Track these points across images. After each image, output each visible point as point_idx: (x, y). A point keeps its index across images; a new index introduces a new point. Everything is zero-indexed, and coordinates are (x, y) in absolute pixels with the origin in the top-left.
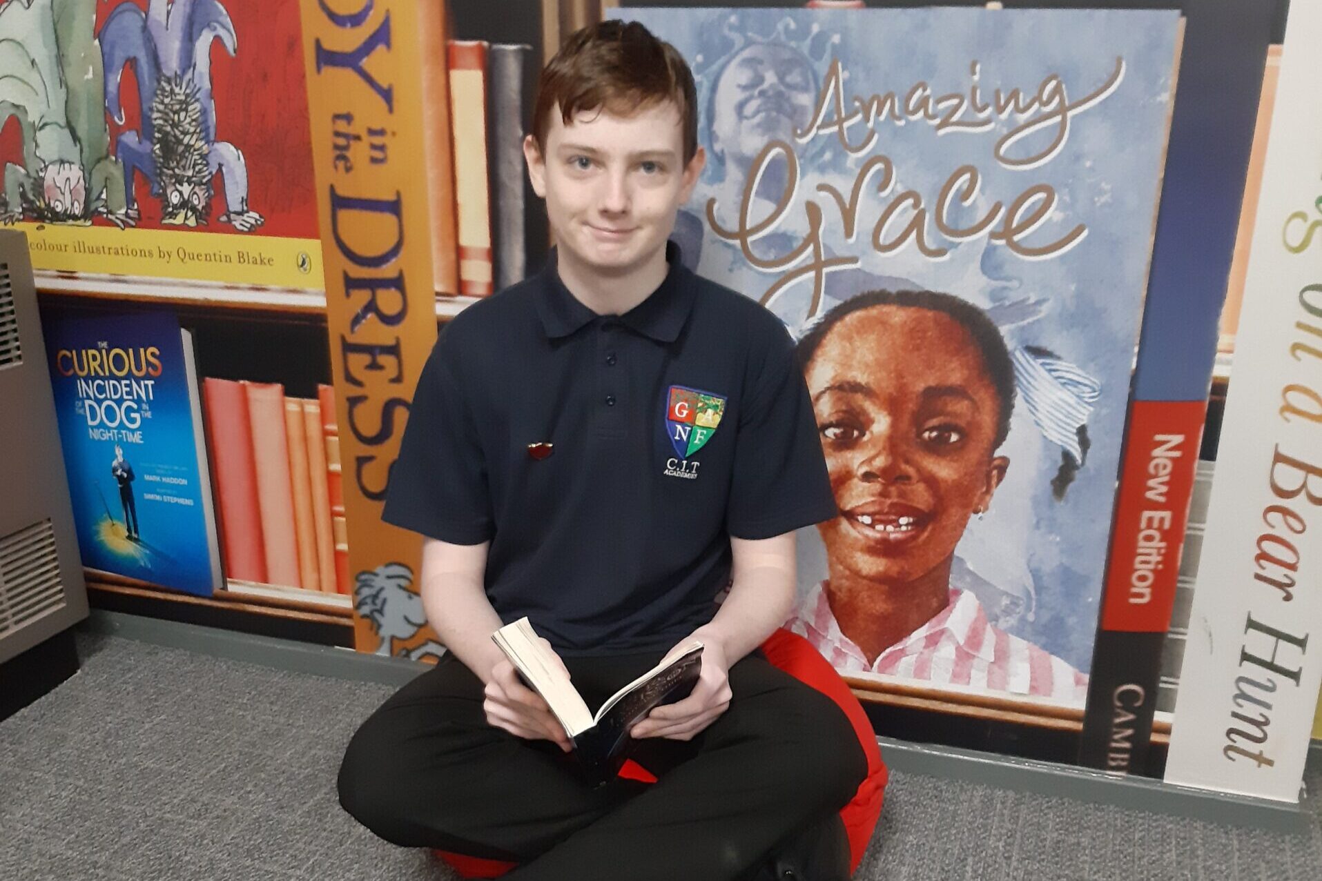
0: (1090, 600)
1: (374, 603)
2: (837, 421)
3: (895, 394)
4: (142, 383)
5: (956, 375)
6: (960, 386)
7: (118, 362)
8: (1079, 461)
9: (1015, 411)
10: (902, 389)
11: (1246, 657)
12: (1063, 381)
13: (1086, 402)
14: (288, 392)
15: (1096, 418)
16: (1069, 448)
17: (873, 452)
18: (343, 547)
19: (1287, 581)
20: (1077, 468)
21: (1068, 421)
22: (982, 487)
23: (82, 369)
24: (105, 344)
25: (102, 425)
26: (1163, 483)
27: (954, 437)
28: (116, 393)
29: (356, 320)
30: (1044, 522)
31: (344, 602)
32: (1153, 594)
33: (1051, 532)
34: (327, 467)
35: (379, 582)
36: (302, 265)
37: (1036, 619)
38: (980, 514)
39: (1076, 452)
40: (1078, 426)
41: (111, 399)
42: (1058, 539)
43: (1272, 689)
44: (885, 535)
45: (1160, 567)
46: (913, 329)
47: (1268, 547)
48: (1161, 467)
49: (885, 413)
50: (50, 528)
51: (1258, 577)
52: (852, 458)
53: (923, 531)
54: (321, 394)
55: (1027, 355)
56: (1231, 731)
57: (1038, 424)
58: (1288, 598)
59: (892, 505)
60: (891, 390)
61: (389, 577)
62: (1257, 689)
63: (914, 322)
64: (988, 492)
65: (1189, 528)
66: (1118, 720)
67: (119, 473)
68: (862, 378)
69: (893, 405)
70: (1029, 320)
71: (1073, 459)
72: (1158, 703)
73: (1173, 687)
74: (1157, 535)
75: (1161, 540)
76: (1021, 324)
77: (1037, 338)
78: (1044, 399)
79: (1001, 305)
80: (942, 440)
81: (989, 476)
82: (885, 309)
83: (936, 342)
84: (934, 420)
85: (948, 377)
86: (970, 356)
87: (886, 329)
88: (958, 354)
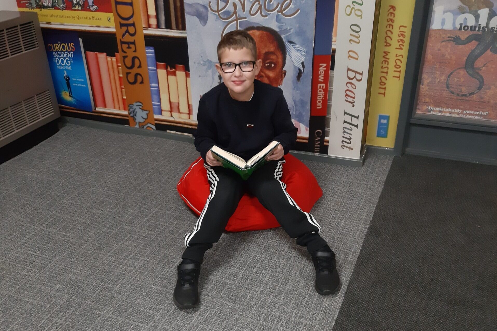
0: (308, 108)
1: (134, 113)
4: (70, 53)
5: (272, 49)
6: (273, 52)
7: (64, 47)
8: (303, 71)
9: (287, 58)
10: (260, 52)
11: (345, 122)
12: (297, 50)
13: (303, 56)
14: (108, 55)
15: (305, 59)
16: (300, 67)
18: (124, 97)
19: (353, 102)
20: (302, 73)
21: (300, 61)
22: (280, 79)
23: (54, 49)
24: (59, 42)
25: (60, 65)
26: (322, 77)
28: (63, 56)
29: (124, 35)
30: (295, 88)
31: (126, 113)
32: (322, 106)
33: (297, 90)
34: (119, 75)
35: (135, 107)
36: (109, 20)
37: (295, 113)
38: (281, 86)
39: (302, 69)
40: (302, 62)
41: (62, 58)
42: (299, 92)
43: (351, 130)
45: (323, 99)
47: (348, 93)
48: (322, 72)
50: (49, 92)
51: (346, 101)
54: (116, 56)
55: (289, 43)
56: (343, 141)
57: (292, 62)
58: (353, 106)
61: (137, 106)
62: (348, 130)
63: (261, 35)
64: (282, 80)
65: (329, 88)
66: (316, 139)
67: (66, 78)
70: (288, 34)
71: (301, 71)
72: (325, 135)
73: (329, 130)
74: (322, 91)
75: (323, 92)
76: (286, 35)
77: (290, 39)
78: (293, 55)
79: (281, 30)
80: (270, 66)
81: (282, 75)
82: (254, 31)
83: (267, 40)
84: (268, 61)
85: (270, 49)
86: (275, 44)
87: (255, 36)
88: (272, 43)
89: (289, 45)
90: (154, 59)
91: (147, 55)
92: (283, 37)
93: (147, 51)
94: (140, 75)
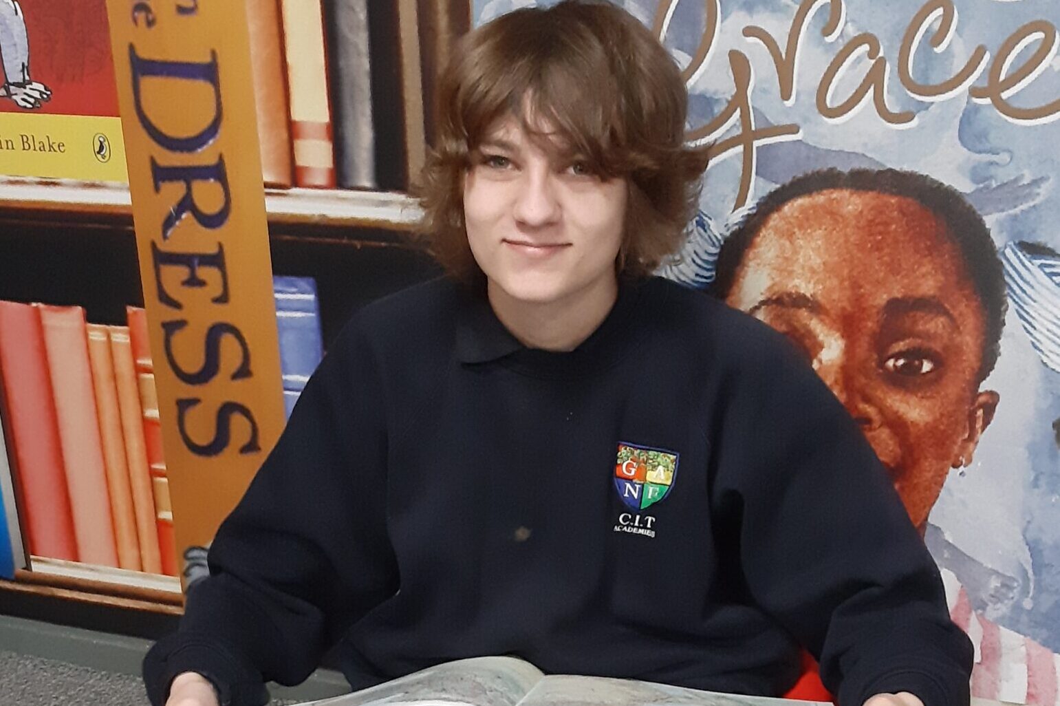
3: (849, 309)
5: (928, 286)
6: (934, 297)
9: (1006, 330)
10: (858, 300)
14: (90, 318)
18: (166, 515)
22: (964, 433)
27: (927, 366)
29: (169, 222)
30: (1044, 479)
34: (142, 412)
36: (99, 153)
37: (1035, 605)
38: (962, 469)
46: (870, 221)
49: (838, 335)
54: (131, 319)
55: (1020, 254)
57: (1036, 348)
60: (845, 304)
63: (872, 212)
64: (972, 438)
68: (805, 287)
69: (848, 325)
70: (1024, 207)
76: (1012, 212)
77: (1034, 231)
78: (1043, 312)
79: (987, 187)
80: (911, 370)
81: (972, 417)
82: (836, 195)
83: (902, 238)
84: (902, 343)
85: (918, 285)
86: (946, 256)
87: (836, 221)
88: (931, 254)
89: (1024, 265)
90: (314, 337)
91: (279, 320)
92: (990, 221)
93: (278, 296)
94: (246, 412)
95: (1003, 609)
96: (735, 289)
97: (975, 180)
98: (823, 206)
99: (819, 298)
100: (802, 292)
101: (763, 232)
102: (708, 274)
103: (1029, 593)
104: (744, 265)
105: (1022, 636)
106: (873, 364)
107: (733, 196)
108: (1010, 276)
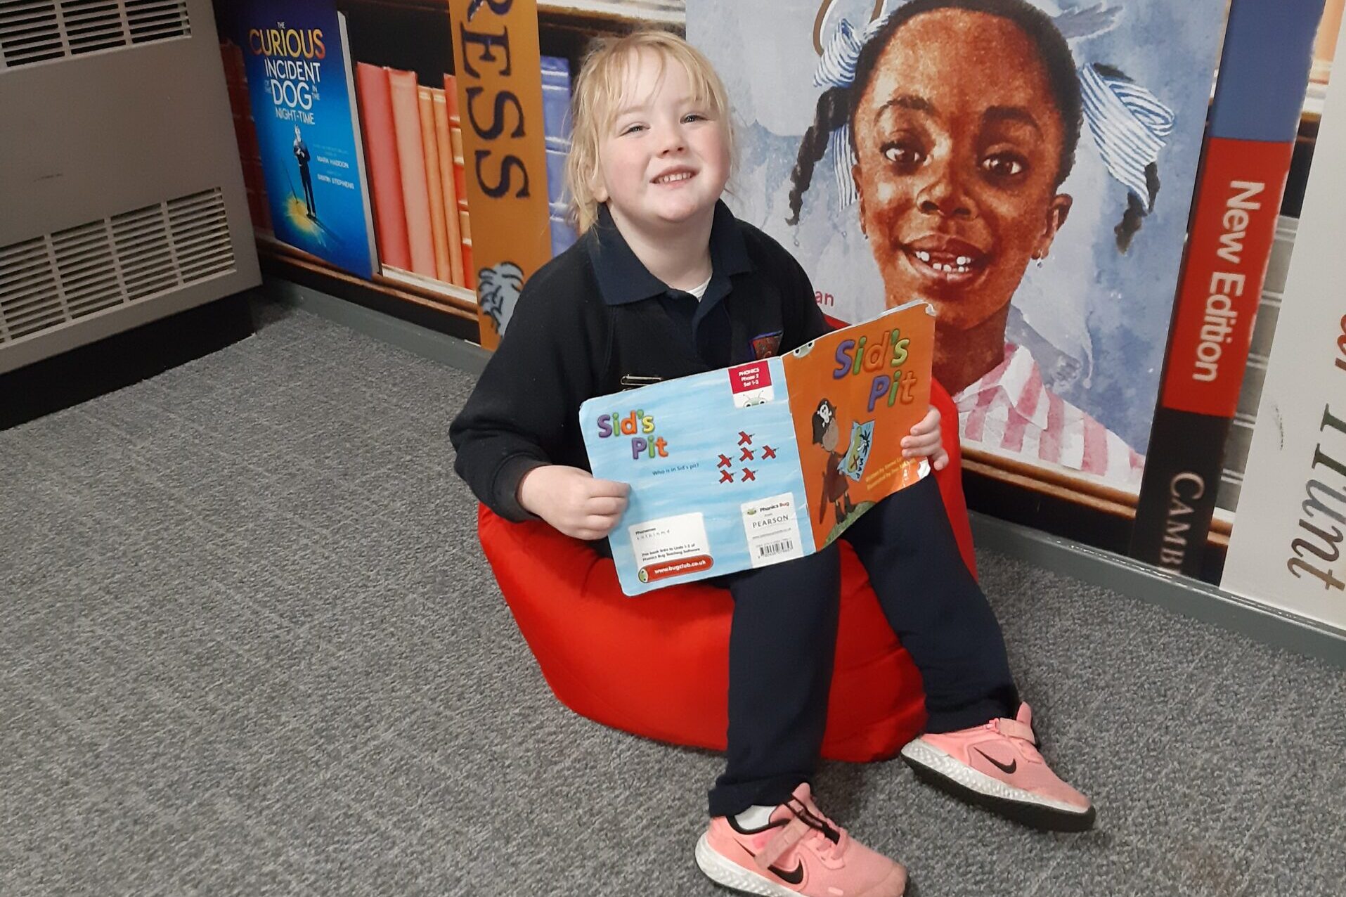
0: (1151, 370)
2: (898, 140)
4: (311, 65)
5: (1020, 98)
6: (1024, 108)
7: (293, 42)
9: (1081, 141)
10: (964, 106)
11: (1320, 457)
12: (1133, 108)
13: (1157, 136)
14: (421, 80)
15: (1166, 154)
16: (1135, 189)
17: (932, 180)
18: (468, 241)
20: (1144, 214)
21: (1137, 157)
22: (1042, 230)
23: (267, 48)
24: (281, 25)
25: (284, 104)
26: (1237, 240)
29: (471, 8)
30: (1106, 276)
31: (471, 298)
32: (1219, 370)
33: (1112, 288)
34: (453, 159)
35: (497, 280)
37: (1093, 385)
38: (1039, 260)
40: (1146, 163)
42: (1120, 297)
44: (942, 275)
45: (1229, 340)
46: (976, 38)
49: (947, 135)
51: (1340, 364)
52: (913, 185)
53: (981, 273)
54: (446, 84)
55: (1095, 75)
56: (1297, 543)
57: (1105, 159)
59: (951, 242)
60: (954, 109)
61: (505, 276)
62: (1331, 497)
63: (978, 30)
64: (1048, 235)
65: (1264, 297)
66: (1174, 512)
67: (298, 152)
68: (924, 93)
69: (955, 127)
70: (1100, 32)
71: (1140, 204)
72: (1217, 502)
73: (1235, 482)
74: (1228, 302)
75: (1232, 309)
76: (1090, 36)
77: (1107, 55)
78: (1111, 128)
79: (1070, 13)
80: (1003, 170)
81: (1050, 217)
82: (950, 13)
83: (1000, 54)
84: (997, 147)
85: (1012, 96)
86: (1036, 73)
87: (950, 37)
88: (1023, 70)
89: (1097, 84)
91: (543, 91)
92: (1072, 43)
93: (544, 72)
94: (520, 164)
95: (1067, 386)
96: (869, 90)
97: (1062, 7)
98: (939, 22)
99: (934, 102)
100: (921, 95)
101: (893, 42)
102: (849, 75)
103: (1088, 374)
104: (877, 70)
105: (1080, 411)
106: (974, 163)
107: (872, 9)
108: (1087, 94)
